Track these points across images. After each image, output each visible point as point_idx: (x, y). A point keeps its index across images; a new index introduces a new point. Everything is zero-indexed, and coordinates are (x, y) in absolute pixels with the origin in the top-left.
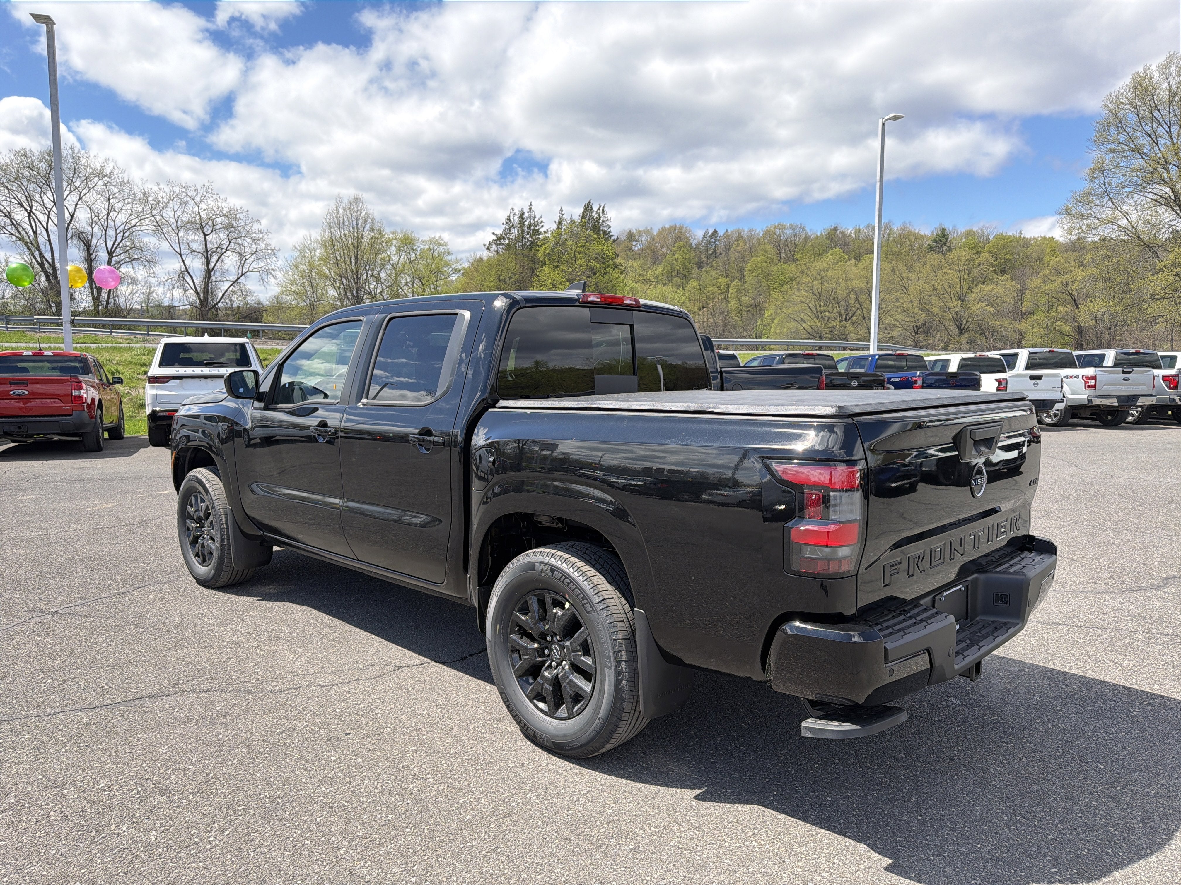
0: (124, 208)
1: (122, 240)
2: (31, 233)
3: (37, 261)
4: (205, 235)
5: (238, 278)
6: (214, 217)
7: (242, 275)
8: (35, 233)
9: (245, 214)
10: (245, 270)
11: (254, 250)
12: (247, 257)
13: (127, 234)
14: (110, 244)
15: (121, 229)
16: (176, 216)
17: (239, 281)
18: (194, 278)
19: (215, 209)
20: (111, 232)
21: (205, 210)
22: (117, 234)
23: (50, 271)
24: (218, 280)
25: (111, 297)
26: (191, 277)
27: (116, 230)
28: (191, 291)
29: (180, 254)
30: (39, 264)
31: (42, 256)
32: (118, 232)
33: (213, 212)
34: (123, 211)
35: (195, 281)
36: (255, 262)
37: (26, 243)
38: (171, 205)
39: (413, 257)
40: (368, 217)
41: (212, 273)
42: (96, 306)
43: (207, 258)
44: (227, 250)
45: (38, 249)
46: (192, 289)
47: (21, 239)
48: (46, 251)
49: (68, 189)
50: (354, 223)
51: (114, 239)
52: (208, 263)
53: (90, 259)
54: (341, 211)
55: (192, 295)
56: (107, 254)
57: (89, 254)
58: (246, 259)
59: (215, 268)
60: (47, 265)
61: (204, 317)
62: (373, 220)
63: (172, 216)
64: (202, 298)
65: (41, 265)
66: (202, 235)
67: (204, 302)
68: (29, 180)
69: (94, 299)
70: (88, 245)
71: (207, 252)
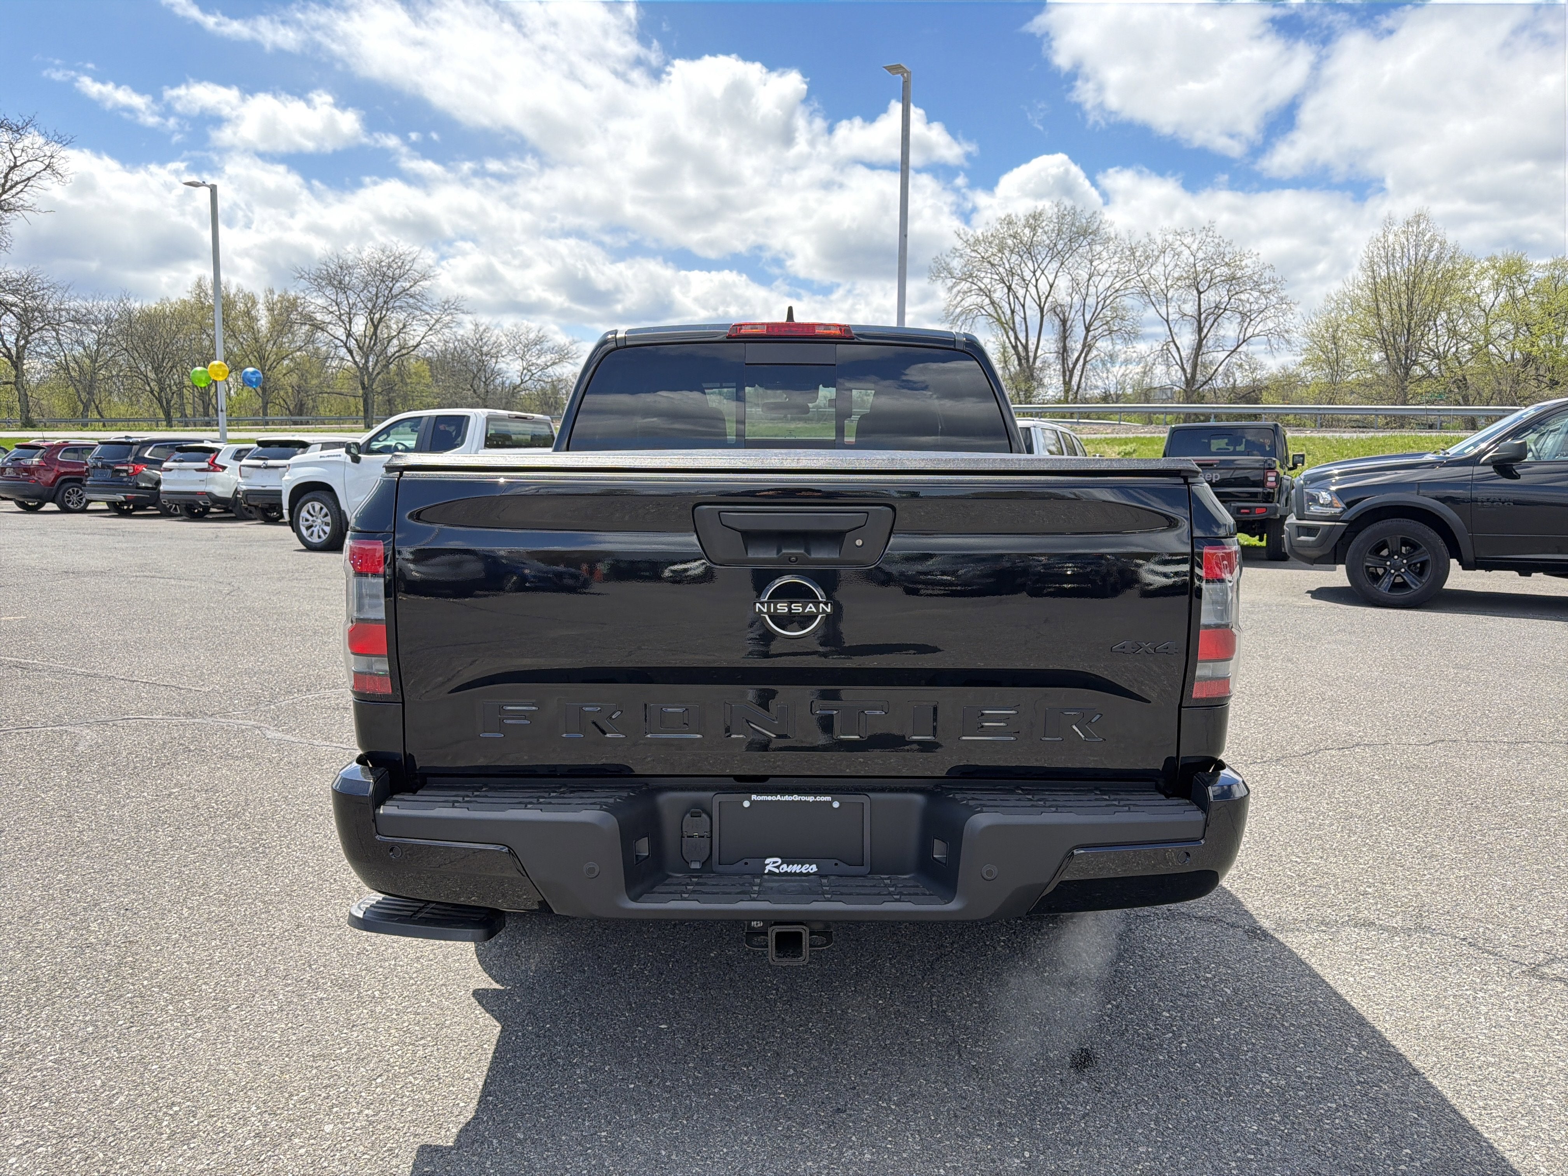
0: (1110, 270)
1: (1103, 309)
2: (1009, 312)
3: (1010, 342)
4: (1200, 293)
5: (1238, 346)
6: (1212, 268)
7: (1244, 341)
8: (1013, 312)
9: (1254, 259)
10: (1248, 335)
11: (1264, 307)
12: (1252, 317)
13: (1108, 302)
14: (1088, 317)
15: (1102, 296)
16: (1167, 272)
17: (1238, 350)
18: (1181, 349)
19: (1215, 257)
20: (1091, 301)
21: (1202, 260)
22: (1098, 303)
23: (1023, 354)
24: (1210, 350)
25: (1083, 380)
26: (1178, 348)
27: (1098, 297)
28: (1177, 367)
29: (1167, 321)
30: (1013, 346)
31: (1016, 338)
32: (1099, 299)
33: (1212, 261)
34: (1109, 274)
35: (1182, 353)
36: (1261, 324)
37: (1002, 323)
38: (1161, 259)
39: (1520, 292)
40: (1435, 240)
41: (1204, 342)
42: (1067, 391)
43: (1199, 322)
44: (1225, 310)
45: (1014, 330)
46: (1177, 364)
47: (999, 320)
48: (1021, 331)
49: (1049, 255)
50: (1412, 252)
51: (1093, 310)
52: (1200, 330)
53: (1064, 335)
54: (1391, 238)
55: (1176, 374)
56: (1083, 329)
57: (1065, 331)
58: (1251, 320)
59: (1209, 335)
60: (1020, 348)
61: (1188, 400)
62: (1442, 244)
63: (1163, 273)
64: (1189, 376)
65: (1015, 348)
66: (1195, 292)
67: (1190, 382)
68: (1012, 252)
69: (1065, 383)
70: (1064, 322)
71: (1200, 314)
